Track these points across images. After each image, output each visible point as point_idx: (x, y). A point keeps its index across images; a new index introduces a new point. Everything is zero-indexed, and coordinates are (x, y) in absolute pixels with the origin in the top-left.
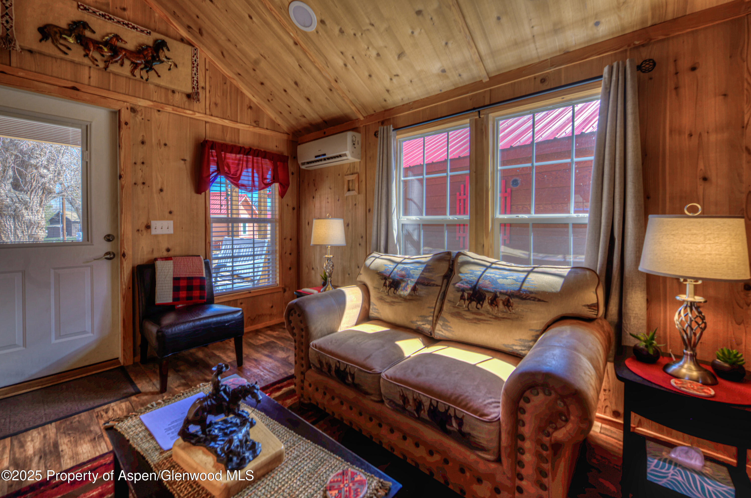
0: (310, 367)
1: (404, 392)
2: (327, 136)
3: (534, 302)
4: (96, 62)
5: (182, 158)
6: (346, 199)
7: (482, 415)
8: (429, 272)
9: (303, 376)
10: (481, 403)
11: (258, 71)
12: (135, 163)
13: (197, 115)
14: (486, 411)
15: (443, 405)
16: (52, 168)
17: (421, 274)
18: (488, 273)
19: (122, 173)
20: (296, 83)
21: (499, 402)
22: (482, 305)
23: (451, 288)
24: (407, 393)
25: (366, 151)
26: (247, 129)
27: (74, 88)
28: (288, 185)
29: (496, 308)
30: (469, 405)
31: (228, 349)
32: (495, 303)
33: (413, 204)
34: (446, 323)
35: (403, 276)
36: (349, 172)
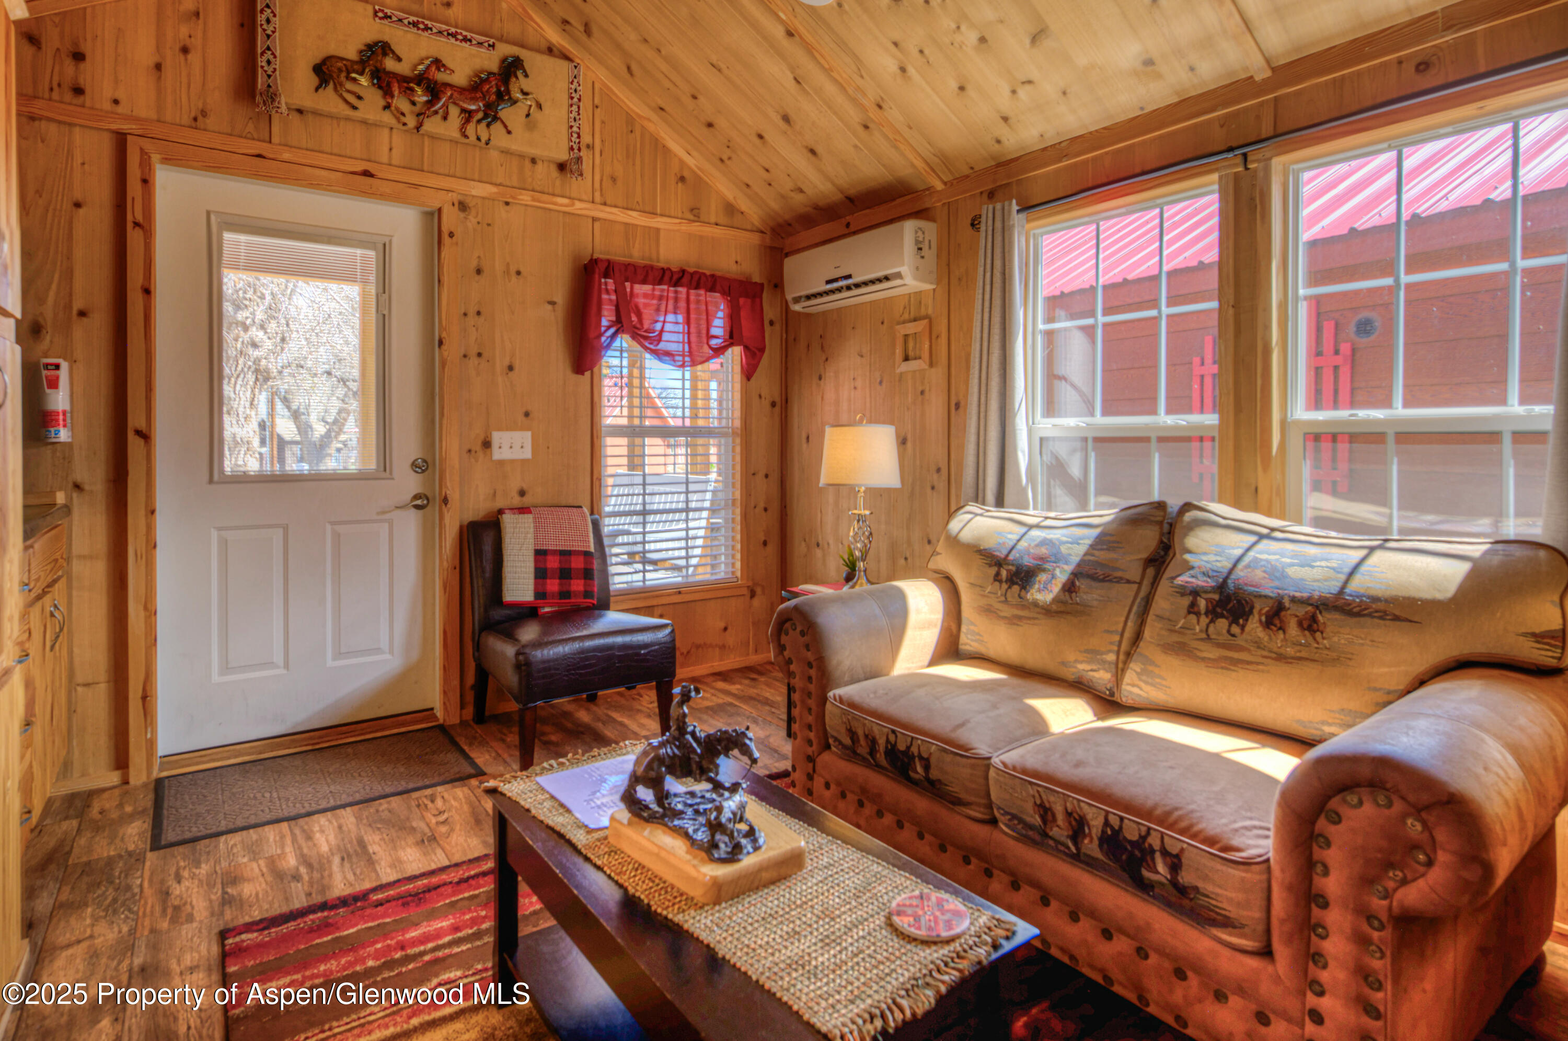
0: (828, 747)
1: (1044, 797)
2: (855, 233)
3: (1382, 622)
4: (402, 118)
5: (549, 299)
6: (900, 380)
7: (1228, 849)
8: (1108, 549)
9: (811, 765)
10: (1226, 825)
11: (702, 99)
12: (465, 314)
13: (579, 207)
14: (1236, 842)
15: (1134, 826)
16: (272, 326)
17: (1086, 554)
18: (1261, 552)
19: (444, 335)
20: (786, 119)
21: (1268, 829)
22: (1243, 628)
23: (1164, 587)
24: (1052, 799)
25: (948, 265)
26: (676, 228)
27: (367, 174)
28: (762, 350)
29: (1281, 635)
30: (1195, 829)
31: (639, 711)
32: (1277, 622)
33: (1069, 388)
34: (1151, 668)
35: (1042, 559)
36: (906, 316)
